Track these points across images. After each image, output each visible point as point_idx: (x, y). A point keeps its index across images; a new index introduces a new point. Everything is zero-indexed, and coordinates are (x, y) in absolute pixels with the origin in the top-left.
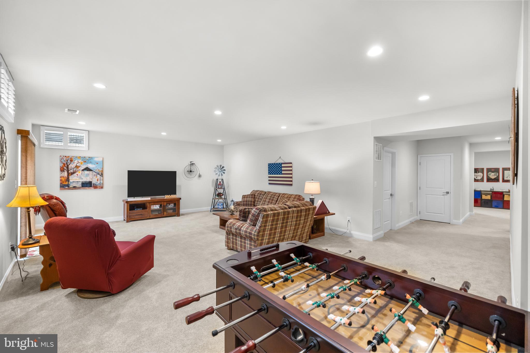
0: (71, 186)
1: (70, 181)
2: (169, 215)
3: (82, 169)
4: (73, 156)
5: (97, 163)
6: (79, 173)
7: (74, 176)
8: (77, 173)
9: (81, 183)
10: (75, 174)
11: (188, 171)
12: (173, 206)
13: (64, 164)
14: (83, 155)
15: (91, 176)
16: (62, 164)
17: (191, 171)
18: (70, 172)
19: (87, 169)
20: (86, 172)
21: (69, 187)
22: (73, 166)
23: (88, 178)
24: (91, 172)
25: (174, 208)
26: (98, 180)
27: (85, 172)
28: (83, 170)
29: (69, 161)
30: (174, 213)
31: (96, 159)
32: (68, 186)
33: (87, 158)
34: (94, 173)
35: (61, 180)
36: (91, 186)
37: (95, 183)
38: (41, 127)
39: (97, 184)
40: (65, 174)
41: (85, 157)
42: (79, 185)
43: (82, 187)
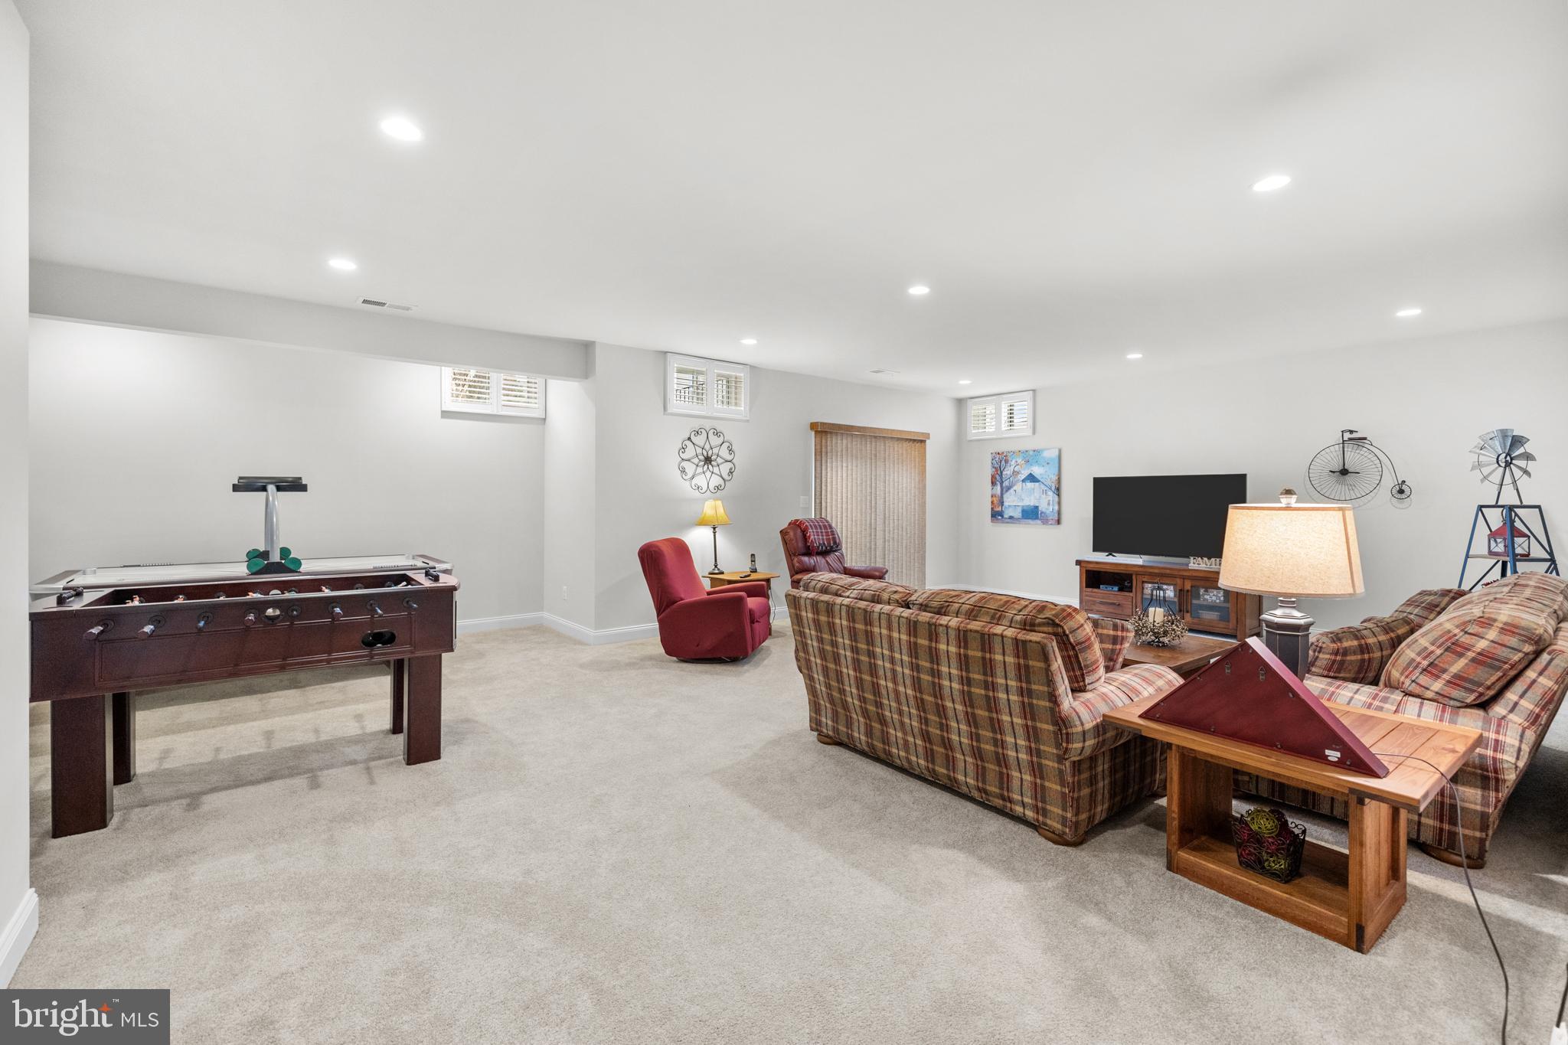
0: (1006, 516)
1: (1005, 504)
2: (1200, 628)
3: (1023, 477)
4: (1010, 450)
5: (1048, 463)
6: (1018, 487)
7: (1011, 495)
8: (1015, 488)
9: (1019, 510)
10: (1012, 491)
11: (1331, 472)
12: (1222, 598)
13: (997, 471)
14: (1023, 448)
15: (1037, 494)
16: (994, 470)
17: (1344, 472)
18: (1004, 485)
19: (1032, 478)
20: (1030, 485)
21: (1002, 516)
22: (1008, 473)
23: (1032, 498)
24: (1037, 484)
25: (1225, 608)
26: (1049, 504)
27: (1027, 484)
28: (1023, 481)
29: (1003, 462)
30: (1222, 625)
31: (1046, 454)
32: (1001, 514)
33: (1031, 453)
34: (1043, 486)
35: (992, 502)
36: (1037, 518)
37: (1044, 510)
38: (968, 400)
39: (1048, 512)
40: (998, 488)
41: (1027, 451)
42: (1017, 514)
43: (1023, 516)
